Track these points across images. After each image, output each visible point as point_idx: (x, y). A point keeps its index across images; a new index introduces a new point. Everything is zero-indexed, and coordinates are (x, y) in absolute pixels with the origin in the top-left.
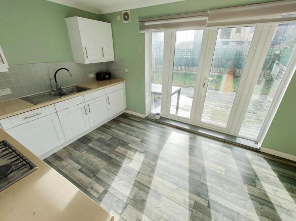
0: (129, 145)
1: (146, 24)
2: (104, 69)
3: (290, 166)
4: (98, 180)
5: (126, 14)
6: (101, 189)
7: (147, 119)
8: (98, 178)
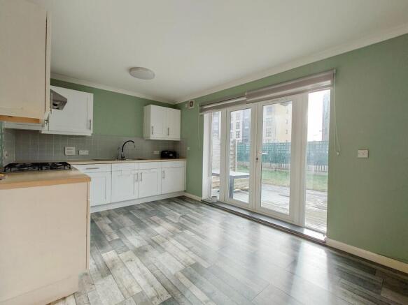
0: (167, 217)
1: (205, 107)
2: (170, 148)
3: (361, 264)
4: (119, 232)
5: (192, 102)
6: (116, 237)
7: (204, 202)
8: (120, 232)
